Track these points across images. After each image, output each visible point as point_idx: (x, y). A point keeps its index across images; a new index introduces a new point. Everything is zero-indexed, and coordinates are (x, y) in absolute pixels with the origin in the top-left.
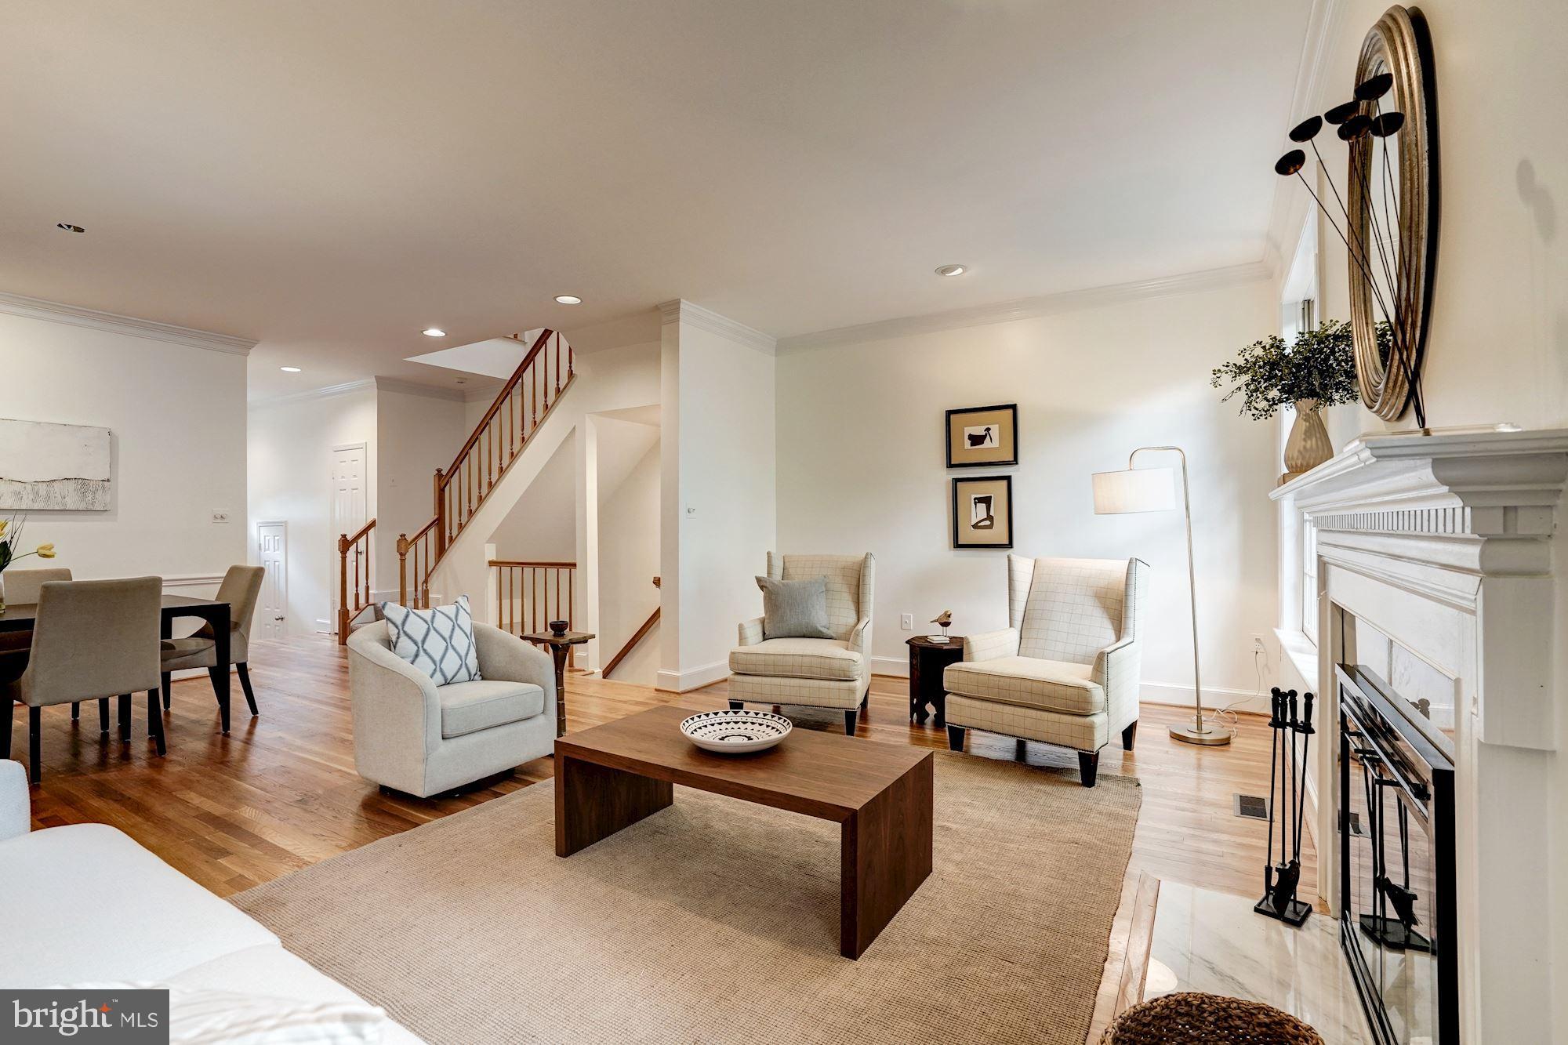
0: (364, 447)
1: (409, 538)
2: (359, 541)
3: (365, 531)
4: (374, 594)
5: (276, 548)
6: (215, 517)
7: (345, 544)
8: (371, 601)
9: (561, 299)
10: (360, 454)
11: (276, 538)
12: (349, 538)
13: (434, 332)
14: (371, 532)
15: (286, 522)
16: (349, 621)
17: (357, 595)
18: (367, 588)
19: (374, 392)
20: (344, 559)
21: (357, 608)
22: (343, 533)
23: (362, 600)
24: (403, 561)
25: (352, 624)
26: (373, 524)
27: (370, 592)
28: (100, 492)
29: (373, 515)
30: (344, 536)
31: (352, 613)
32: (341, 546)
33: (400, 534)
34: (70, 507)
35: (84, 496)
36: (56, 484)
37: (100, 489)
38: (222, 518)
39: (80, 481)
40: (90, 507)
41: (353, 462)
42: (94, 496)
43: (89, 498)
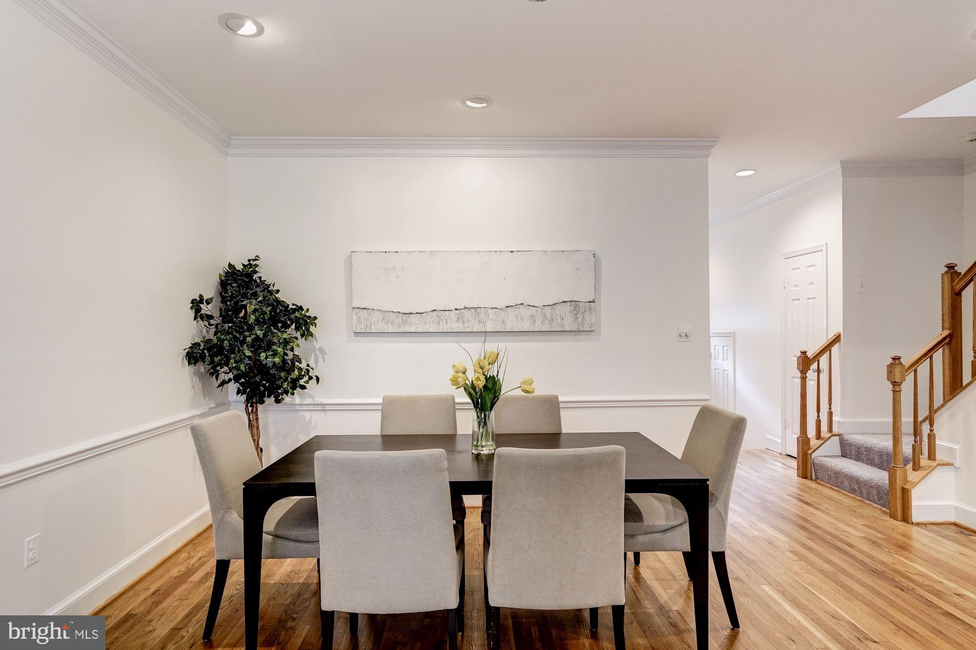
0: (824, 249)
2: (821, 359)
3: (828, 348)
4: (839, 422)
5: (725, 357)
6: (680, 336)
7: (805, 362)
8: (835, 430)
10: (818, 258)
11: (725, 348)
12: (810, 354)
15: (734, 334)
16: (810, 452)
17: (818, 422)
18: (830, 414)
19: (838, 181)
20: (804, 379)
21: (819, 437)
22: (803, 349)
23: (824, 427)
24: (896, 393)
25: (813, 456)
26: (837, 339)
27: (834, 418)
28: (587, 313)
29: (837, 327)
30: (804, 353)
31: (814, 442)
32: (801, 365)
33: (893, 355)
34: (567, 328)
35: (577, 318)
36: (557, 307)
37: (587, 309)
38: (686, 335)
39: (573, 303)
40: (581, 328)
41: (810, 269)
42: (584, 318)
43: (580, 320)
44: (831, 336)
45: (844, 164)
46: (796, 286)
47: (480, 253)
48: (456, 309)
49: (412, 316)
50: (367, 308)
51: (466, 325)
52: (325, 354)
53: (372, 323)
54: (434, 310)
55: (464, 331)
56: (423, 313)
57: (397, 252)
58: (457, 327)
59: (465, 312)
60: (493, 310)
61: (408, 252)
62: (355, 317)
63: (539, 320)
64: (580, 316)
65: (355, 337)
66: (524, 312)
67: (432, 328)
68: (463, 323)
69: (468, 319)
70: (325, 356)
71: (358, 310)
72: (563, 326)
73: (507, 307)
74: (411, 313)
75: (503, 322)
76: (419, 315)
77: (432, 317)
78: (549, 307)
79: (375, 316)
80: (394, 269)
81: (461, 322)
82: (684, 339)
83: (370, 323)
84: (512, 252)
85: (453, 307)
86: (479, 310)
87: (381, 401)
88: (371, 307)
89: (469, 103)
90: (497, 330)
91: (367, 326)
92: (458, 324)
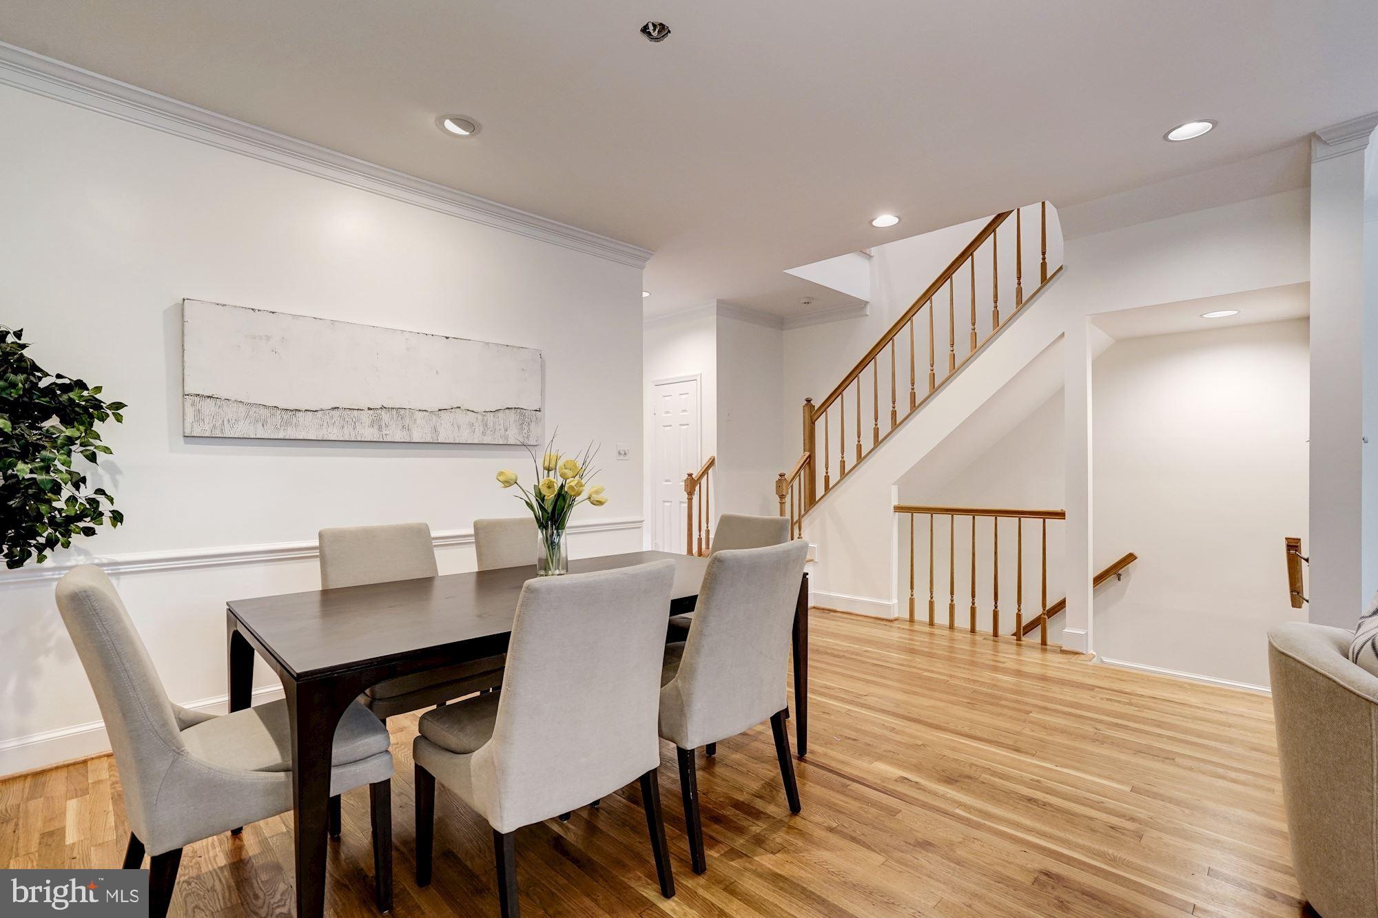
0: (699, 379)
1: (788, 477)
2: (702, 481)
3: (705, 472)
6: (620, 453)
7: (692, 484)
9: (1179, 134)
10: (692, 387)
12: (694, 477)
13: (886, 220)
14: (710, 471)
17: (699, 540)
18: (708, 532)
19: (712, 318)
20: (690, 501)
22: (690, 472)
24: (782, 504)
26: (712, 463)
28: (533, 424)
29: (711, 451)
30: (691, 475)
32: (689, 486)
33: (779, 473)
34: (511, 441)
35: (522, 429)
36: (500, 414)
37: (534, 419)
38: (625, 454)
39: (519, 411)
40: (526, 442)
41: (683, 396)
42: (529, 429)
43: (525, 431)
44: (705, 461)
45: (719, 301)
46: (668, 412)
47: (405, 333)
48: (369, 409)
49: (298, 414)
50: (215, 396)
51: (384, 432)
52: (119, 472)
53: (226, 422)
54: (335, 408)
55: (382, 440)
56: (317, 411)
57: (273, 313)
58: (369, 434)
59: (383, 412)
60: (421, 413)
61: (294, 316)
62: (190, 412)
63: (479, 429)
64: (526, 427)
65: (185, 444)
66: (463, 418)
67: (334, 434)
68: (380, 428)
69: (387, 423)
70: (118, 477)
71: (197, 399)
72: (506, 438)
73: (440, 410)
74: (296, 410)
75: (433, 431)
76: (311, 413)
77: (332, 417)
78: (492, 414)
79: (230, 412)
80: (268, 338)
81: (376, 427)
82: (622, 457)
83: (220, 422)
84: (447, 338)
85: (364, 406)
86: (402, 412)
87: (316, 543)
88: (223, 394)
89: (450, 125)
90: (427, 441)
91: (214, 426)
92: (371, 429)
